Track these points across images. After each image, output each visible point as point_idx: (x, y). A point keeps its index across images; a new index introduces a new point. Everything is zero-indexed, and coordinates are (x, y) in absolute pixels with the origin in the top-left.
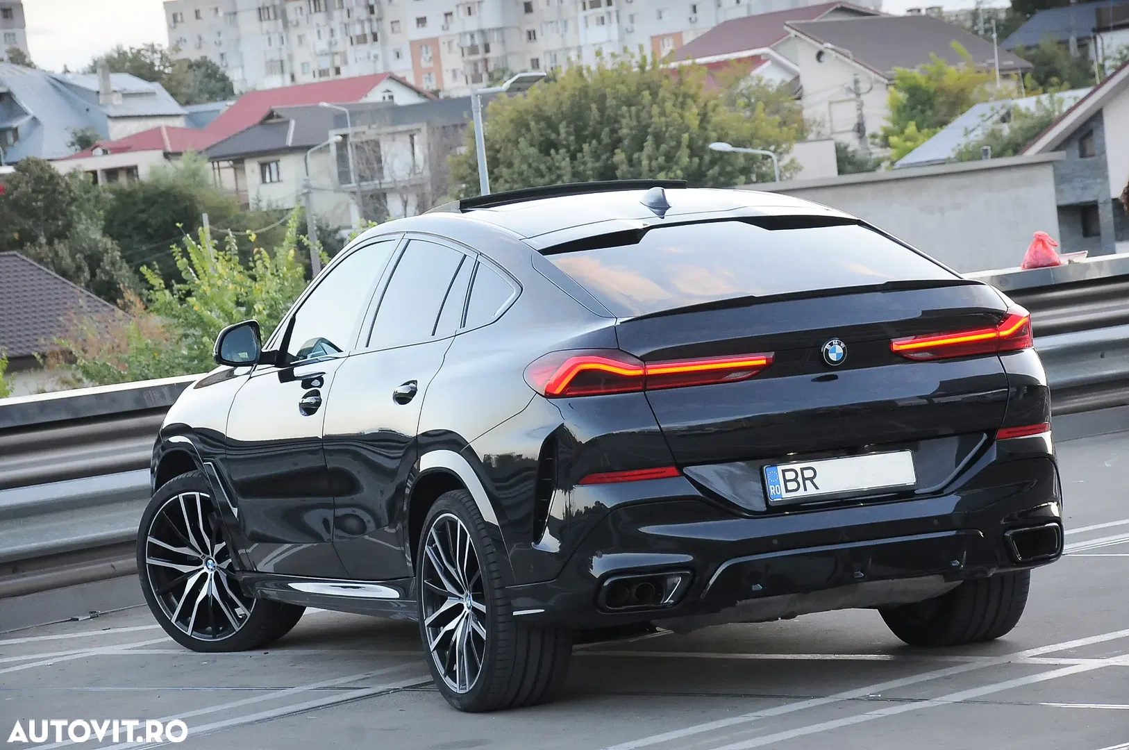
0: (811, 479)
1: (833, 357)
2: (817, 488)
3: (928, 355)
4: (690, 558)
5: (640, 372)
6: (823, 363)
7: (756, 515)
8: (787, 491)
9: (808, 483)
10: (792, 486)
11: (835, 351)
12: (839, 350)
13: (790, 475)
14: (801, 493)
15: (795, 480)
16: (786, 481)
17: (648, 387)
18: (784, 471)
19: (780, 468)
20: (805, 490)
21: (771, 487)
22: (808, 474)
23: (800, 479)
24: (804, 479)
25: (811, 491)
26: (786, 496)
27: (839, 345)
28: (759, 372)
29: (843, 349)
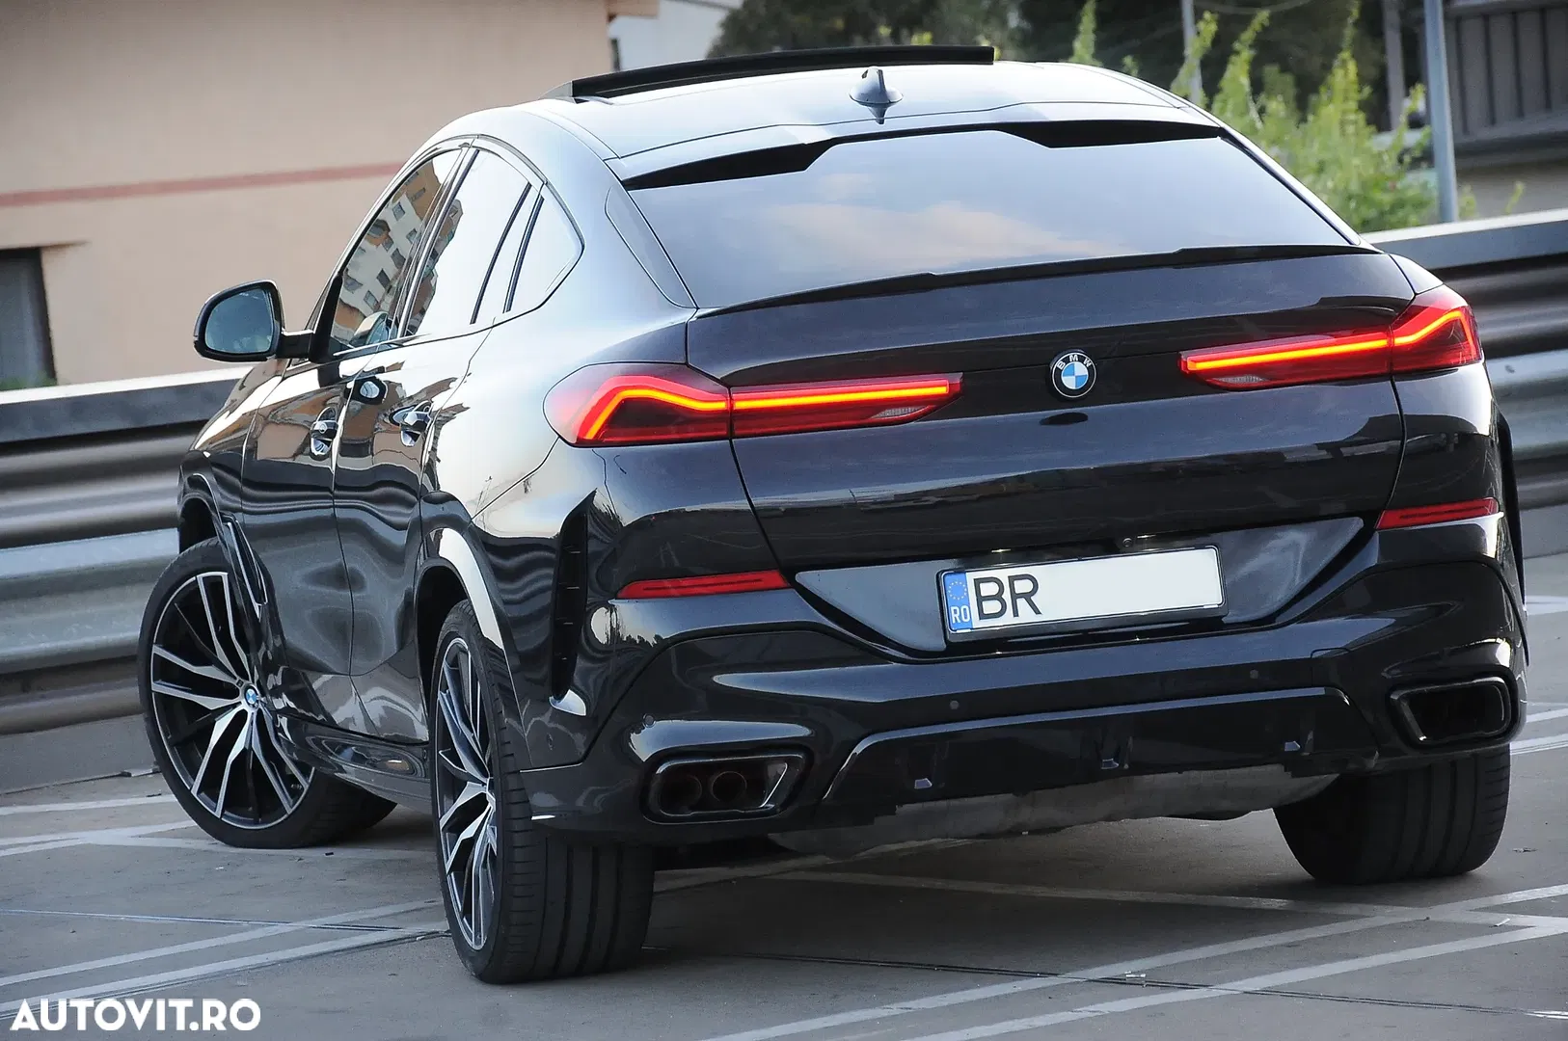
0: (1027, 596)
1: (1070, 382)
2: (1037, 612)
3: (1255, 380)
4: (800, 731)
5: (722, 405)
6: (1050, 392)
7: (919, 656)
8: (982, 616)
9: (1022, 603)
10: (992, 607)
11: (1074, 373)
12: (1081, 370)
13: (990, 589)
14: (1008, 620)
15: (998, 597)
16: (980, 599)
17: (737, 432)
18: (978, 582)
19: (971, 576)
20: (1016, 614)
21: (953, 608)
22: (1023, 586)
23: (1007, 596)
24: (1015, 596)
25: (1026, 616)
26: (979, 624)
27: (1081, 359)
28: (936, 407)
29: (1090, 369)
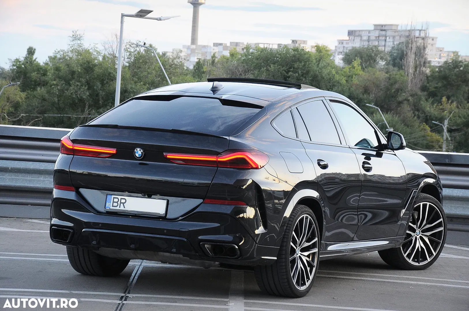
0: (123, 203)
1: (137, 155)
2: (124, 208)
3: (181, 162)
4: (71, 225)
5: (71, 147)
6: (133, 157)
7: (99, 213)
8: (113, 206)
9: (122, 204)
10: (115, 204)
11: (139, 152)
12: (140, 153)
13: (116, 200)
14: (118, 208)
15: (117, 202)
16: (114, 202)
17: (75, 154)
18: (114, 198)
19: (113, 196)
20: (120, 207)
21: (107, 203)
22: (123, 201)
23: (119, 203)
24: (121, 203)
25: (122, 208)
26: (111, 208)
27: (140, 150)
28: (112, 156)
29: (142, 153)
